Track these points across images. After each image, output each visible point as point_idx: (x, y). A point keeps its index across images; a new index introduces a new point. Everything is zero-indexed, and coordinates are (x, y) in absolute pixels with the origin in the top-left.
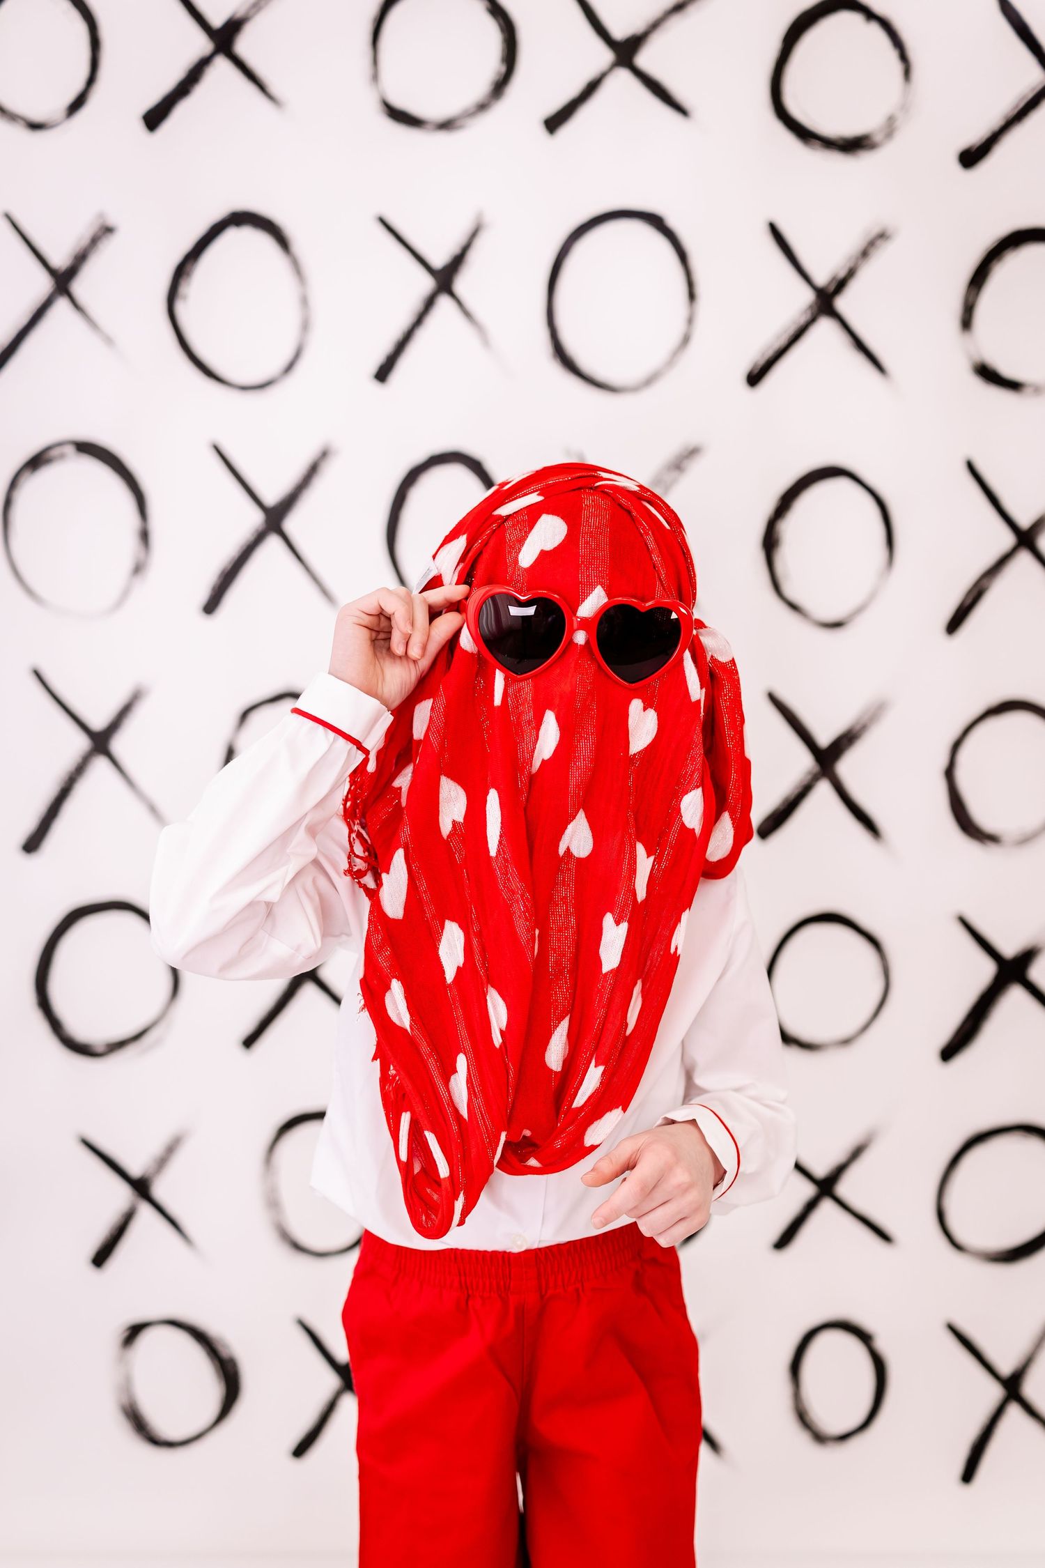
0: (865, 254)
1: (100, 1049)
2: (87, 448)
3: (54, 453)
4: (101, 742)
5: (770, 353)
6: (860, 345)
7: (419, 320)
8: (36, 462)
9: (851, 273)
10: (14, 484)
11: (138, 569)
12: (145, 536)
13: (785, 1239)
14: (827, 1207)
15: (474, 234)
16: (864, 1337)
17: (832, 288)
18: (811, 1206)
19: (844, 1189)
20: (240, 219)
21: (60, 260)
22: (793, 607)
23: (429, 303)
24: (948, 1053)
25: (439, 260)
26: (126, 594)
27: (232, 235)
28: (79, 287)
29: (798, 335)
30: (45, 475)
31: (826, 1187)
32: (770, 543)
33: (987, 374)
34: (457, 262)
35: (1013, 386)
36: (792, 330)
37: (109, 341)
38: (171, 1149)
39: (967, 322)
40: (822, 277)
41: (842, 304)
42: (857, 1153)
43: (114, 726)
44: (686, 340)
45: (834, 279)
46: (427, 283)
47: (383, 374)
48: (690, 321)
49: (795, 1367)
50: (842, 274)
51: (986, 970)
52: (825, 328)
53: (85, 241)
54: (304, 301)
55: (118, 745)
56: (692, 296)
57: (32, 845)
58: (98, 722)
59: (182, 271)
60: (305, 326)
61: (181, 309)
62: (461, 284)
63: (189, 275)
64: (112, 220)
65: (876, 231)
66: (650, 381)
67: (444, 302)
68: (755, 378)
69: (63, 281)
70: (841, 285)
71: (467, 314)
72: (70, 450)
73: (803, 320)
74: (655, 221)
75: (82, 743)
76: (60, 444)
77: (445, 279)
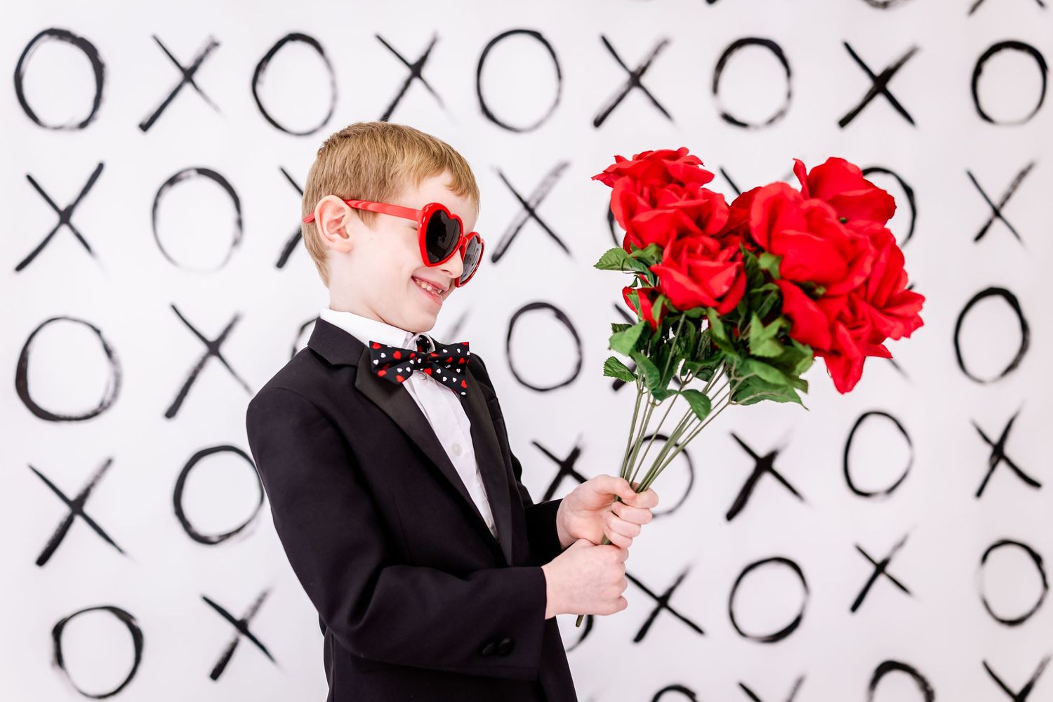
0: (656, 52)
1: (215, 539)
2: (203, 172)
3: (184, 175)
4: (214, 348)
5: (606, 109)
6: (656, 103)
7: (402, 93)
8: (172, 181)
9: (649, 64)
10: (159, 194)
11: (236, 242)
12: (240, 223)
13: (640, 636)
14: (664, 614)
15: (433, 44)
16: (691, 696)
17: (640, 71)
18: (655, 614)
19: (673, 602)
20: (294, 37)
21: (187, 62)
23: (408, 83)
24: (731, 515)
25: (413, 58)
26: (228, 257)
27: (290, 47)
28: (198, 77)
29: (621, 98)
30: (178, 188)
31: (663, 602)
32: (611, 217)
33: (728, 119)
34: (423, 60)
35: (743, 125)
36: (617, 96)
37: (217, 108)
38: (261, 600)
39: (715, 89)
40: (633, 65)
41: (645, 80)
42: (680, 580)
43: (222, 338)
44: (557, 102)
45: (639, 67)
46: (405, 72)
48: (560, 91)
50: (644, 64)
51: (749, 465)
52: (636, 93)
53: (202, 51)
54: (334, 84)
55: (225, 349)
56: (560, 77)
57: (171, 413)
58: (212, 336)
59: (260, 68)
60: (335, 98)
61: (259, 89)
62: (426, 72)
63: (264, 69)
64: (218, 38)
65: (660, 39)
66: (538, 125)
67: (416, 83)
68: (598, 122)
69: (188, 74)
70: (643, 70)
71: (430, 89)
72: (193, 173)
73: (624, 90)
74: (537, 35)
75: (202, 349)
76: (188, 170)
77: (416, 70)
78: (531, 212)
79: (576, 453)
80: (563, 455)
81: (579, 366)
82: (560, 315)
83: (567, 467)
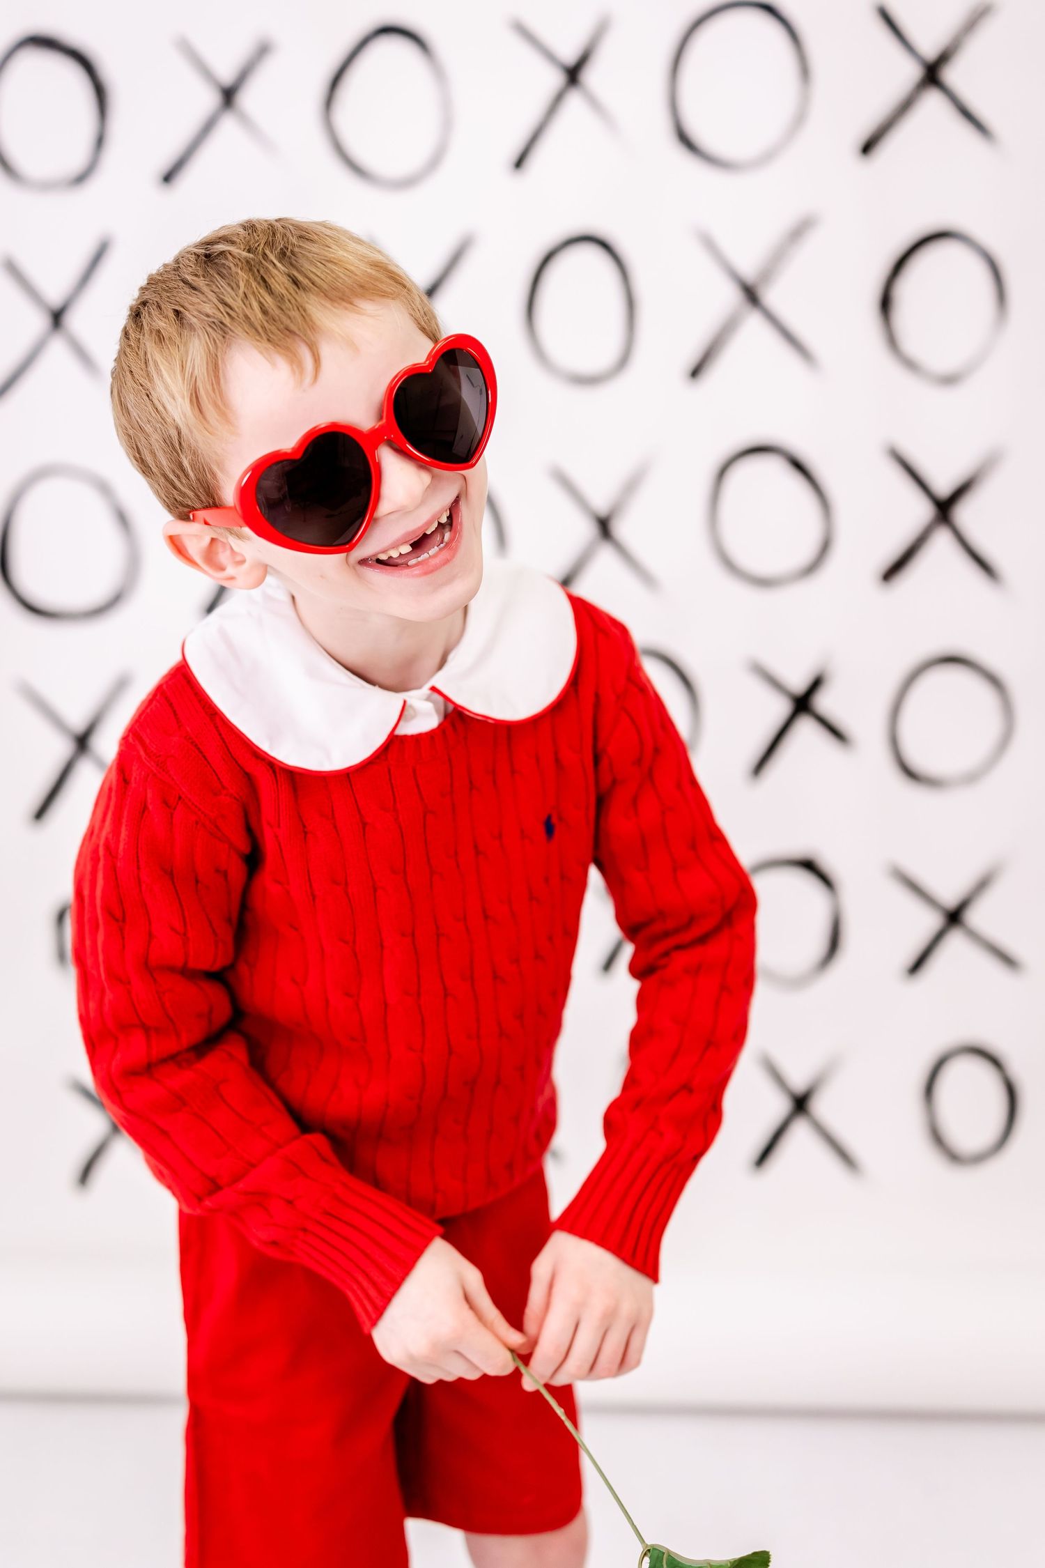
0: (969, 27)
6: (966, 111)
7: (551, 113)
9: (956, 45)
13: (917, 965)
14: (956, 936)
15: (599, 32)
16: (995, 1061)
17: (939, 57)
18: (940, 935)
19: (971, 918)
20: (386, 30)
21: (227, 76)
22: (910, 365)
23: (560, 96)
25: (569, 55)
27: (379, 47)
28: (248, 99)
29: (905, 108)
31: (955, 916)
32: (886, 303)
34: (584, 58)
36: (901, 102)
40: (929, 48)
41: (948, 74)
42: (983, 884)
44: (800, 119)
45: (940, 53)
46: (557, 79)
47: (519, 163)
48: (804, 100)
49: (929, 1089)
50: (949, 45)
54: (447, 101)
56: (805, 71)
59: (337, 80)
60: (447, 125)
62: (592, 76)
63: (343, 81)
64: (270, 39)
66: (767, 157)
67: (573, 96)
68: (868, 148)
69: (229, 96)
70: (946, 57)
71: (594, 104)
73: (910, 92)
74: (768, 9)
77: (573, 74)
78: (751, 295)
79: (816, 684)
80: (798, 682)
81: (825, 547)
82: (798, 466)
83: (802, 704)
